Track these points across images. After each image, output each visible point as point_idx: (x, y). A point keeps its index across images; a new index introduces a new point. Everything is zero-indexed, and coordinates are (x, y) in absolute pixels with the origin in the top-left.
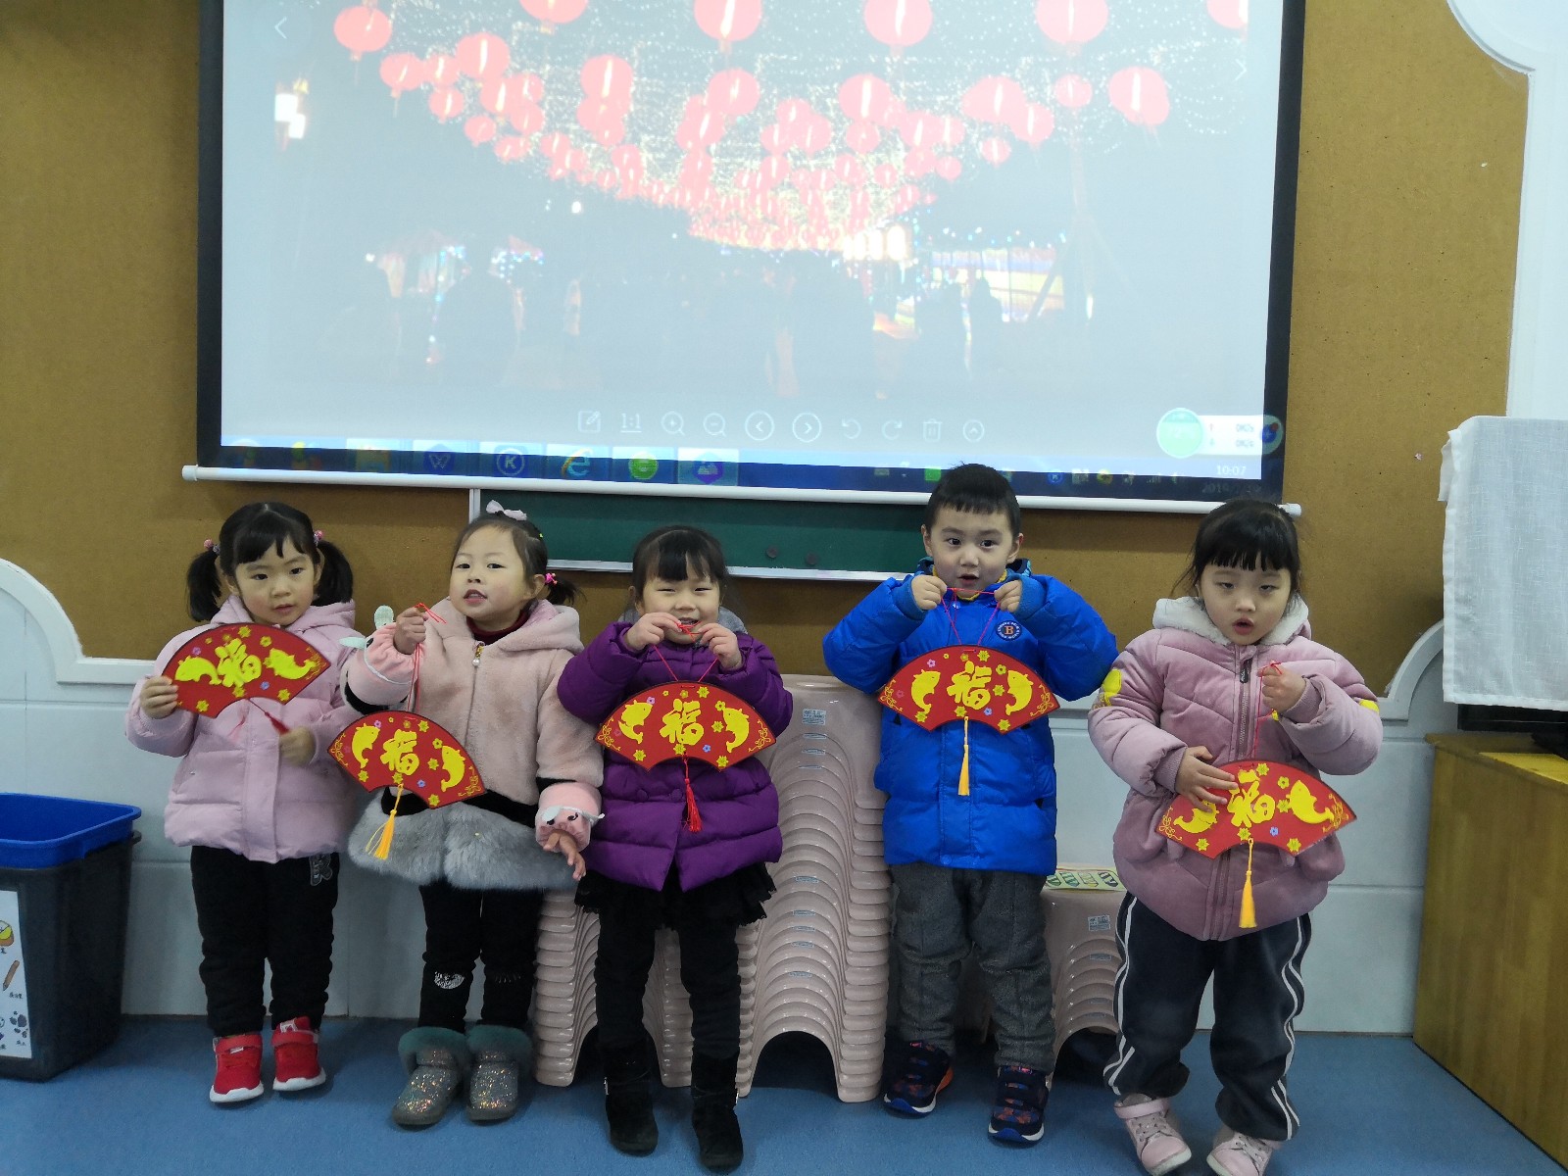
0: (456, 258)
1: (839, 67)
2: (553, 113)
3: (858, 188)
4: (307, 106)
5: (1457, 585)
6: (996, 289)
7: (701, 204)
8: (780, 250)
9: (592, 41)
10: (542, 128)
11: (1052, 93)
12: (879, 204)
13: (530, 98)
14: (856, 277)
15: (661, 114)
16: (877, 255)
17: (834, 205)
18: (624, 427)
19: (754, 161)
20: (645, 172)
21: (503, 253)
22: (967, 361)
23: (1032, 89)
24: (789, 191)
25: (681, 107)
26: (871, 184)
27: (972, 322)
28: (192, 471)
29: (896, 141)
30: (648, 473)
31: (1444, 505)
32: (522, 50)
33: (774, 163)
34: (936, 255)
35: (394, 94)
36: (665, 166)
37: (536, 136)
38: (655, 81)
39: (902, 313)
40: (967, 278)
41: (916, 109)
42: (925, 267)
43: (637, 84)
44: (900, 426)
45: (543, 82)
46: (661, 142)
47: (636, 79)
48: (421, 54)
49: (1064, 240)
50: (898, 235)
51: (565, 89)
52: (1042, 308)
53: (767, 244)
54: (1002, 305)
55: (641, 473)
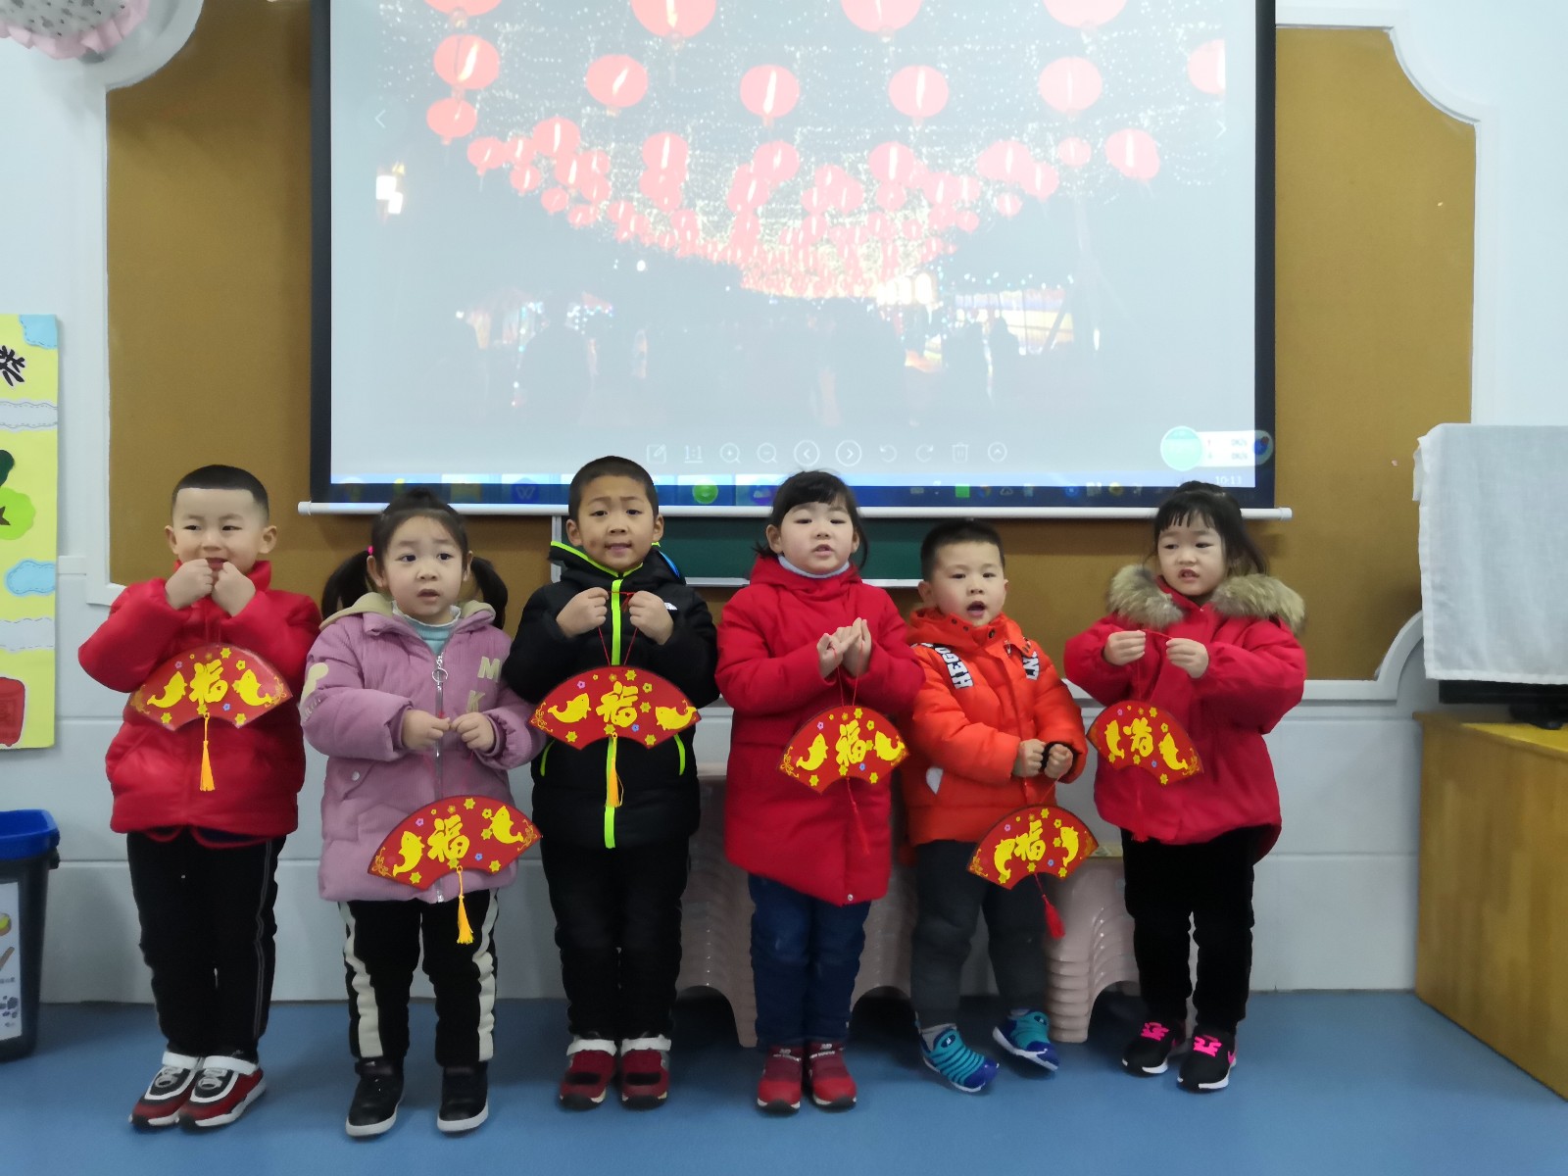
0: (536, 312)
1: (868, 137)
2: (618, 184)
3: (888, 241)
4: (404, 185)
5: (1434, 574)
6: (1012, 326)
7: (750, 260)
8: (821, 298)
9: (651, 122)
10: (609, 197)
11: (1056, 154)
12: (907, 255)
13: (598, 172)
14: (889, 319)
15: (714, 182)
16: (906, 300)
17: (868, 257)
18: (687, 458)
19: (796, 221)
20: (701, 233)
21: (578, 308)
22: (989, 390)
23: (1038, 150)
24: (828, 246)
25: (731, 175)
26: (900, 238)
27: (992, 355)
28: (306, 507)
29: (920, 199)
30: (710, 497)
31: (1417, 505)
32: (590, 131)
33: (814, 222)
34: (959, 298)
35: (479, 173)
36: (718, 227)
37: (604, 204)
38: (707, 153)
39: (930, 349)
40: (986, 317)
41: (937, 170)
42: (950, 308)
43: (691, 156)
45: (609, 158)
46: (714, 206)
47: (690, 152)
48: (503, 138)
49: (1071, 281)
50: (924, 280)
51: (629, 163)
52: (1055, 342)
53: (810, 294)
54: (1019, 339)
55: (703, 498)
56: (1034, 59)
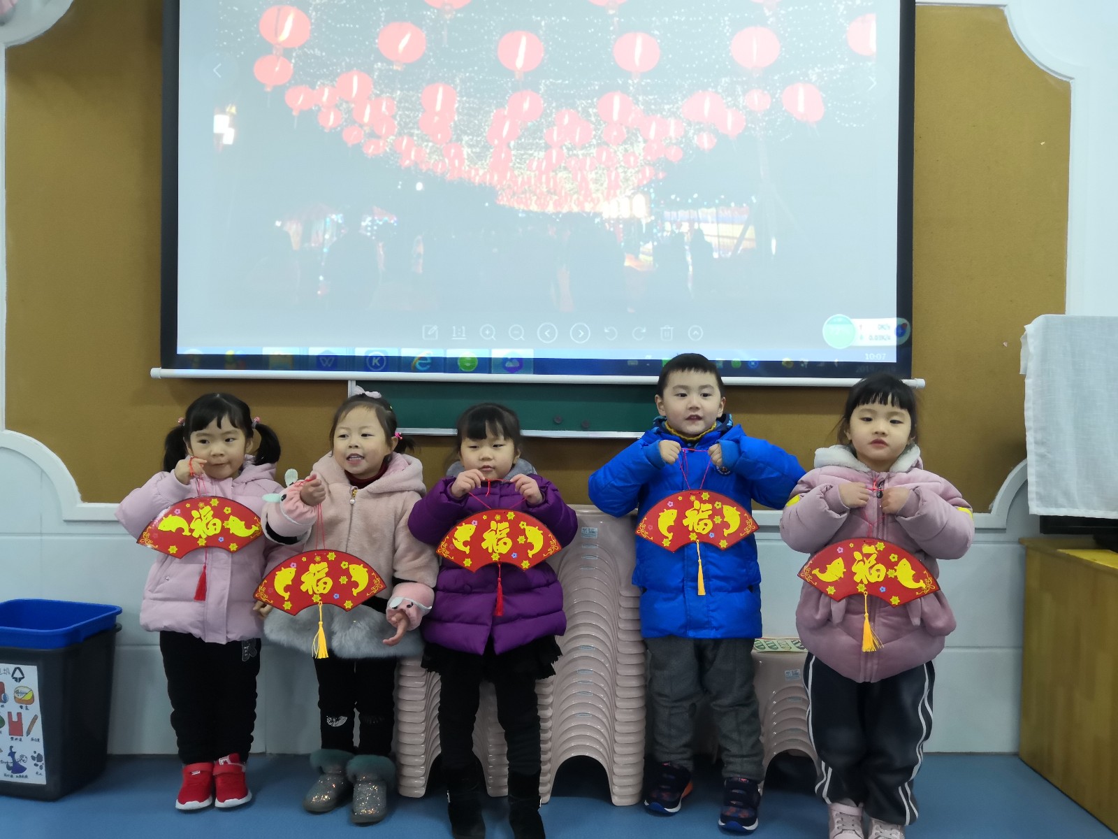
0: (337, 222)
1: (597, 88)
2: (402, 123)
3: (611, 169)
4: (236, 122)
5: (1036, 431)
6: (708, 235)
7: (504, 182)
8: (559, 213)
9: (429, 74)
10: (395, 133)
11: (744, 102)
12: (627, 180)
13: (387, 113)
14: (612, 229)
15: (476, 122)
16: (626, 214)
17: (596, 181)
18: (454, 335)
19: (540, 153)
20: (466, 161)
21: (369, 219)
22: (690, 285)
23: (730, 99)
24: (565, 172)
25: (490, 117)
26: (621, 166)
27: (691, 258)
28: (157, 372)
29: (638, 137)
30: (471, 366)
31: (1024, 377)
32: (381, 81)
33: (554, 153)
34: (667, 213)
35: (294, 113)
36: (480, 156)
37: (391, 138)
38: (472, 99)
39: (643, 253)
40: (688, 228)
41: (651, 114)
42: (659, 221)
43: (459, 101)
44: (644, 331)
45: (396, 103)
46: (477, 141)
47: (458, 99)
48: (313, 86)
49: (755, 201)
50: (640, 200)
51: (410, 107)
52: (741, 248)
53: (550, 209)
54: (713, 246)
55: (466, 367)
56: (727, 27)
